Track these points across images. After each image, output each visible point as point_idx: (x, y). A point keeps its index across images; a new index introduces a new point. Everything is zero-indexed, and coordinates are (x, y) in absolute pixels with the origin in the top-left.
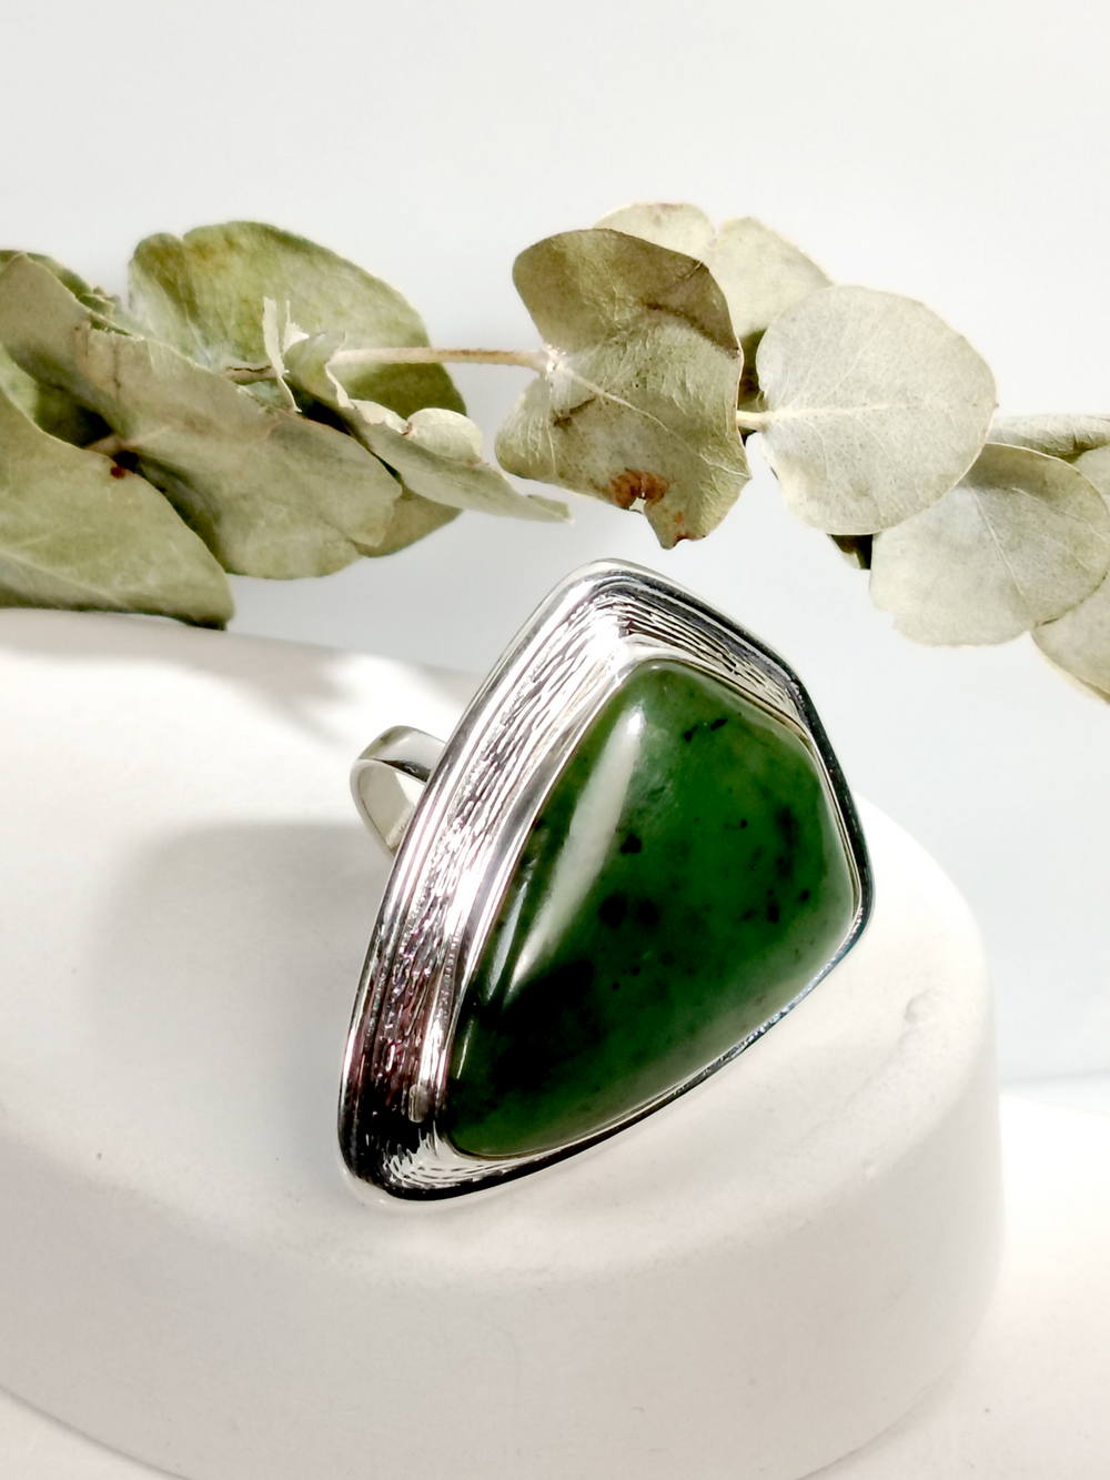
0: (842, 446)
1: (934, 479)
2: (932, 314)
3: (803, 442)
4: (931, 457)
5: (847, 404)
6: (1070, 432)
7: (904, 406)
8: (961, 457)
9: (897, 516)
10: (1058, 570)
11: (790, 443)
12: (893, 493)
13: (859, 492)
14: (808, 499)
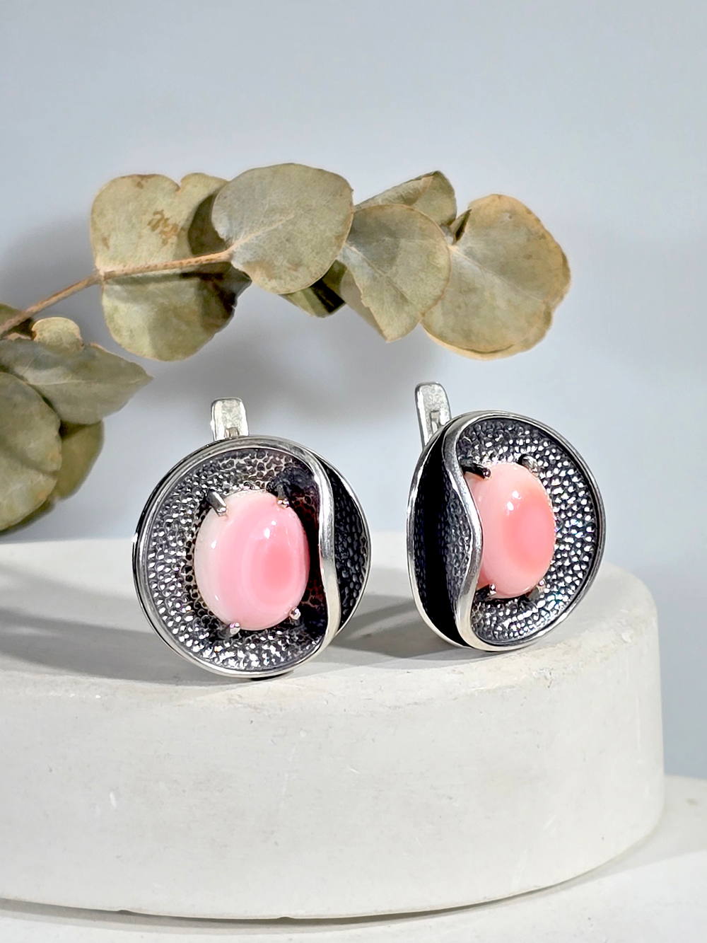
0: (277, 245)
1: (334, 240)
2: (300, 165)
3: (255, 252)
4: (327, 229)
5: (271, 223)
6: (399, 194)
7: (303, 212)
8: (344, 222)
9: (322, 269)
10: (422, 275)
11: (248, 257)
12: (315, 257)
13: (297, 265)
14: (269, 280)
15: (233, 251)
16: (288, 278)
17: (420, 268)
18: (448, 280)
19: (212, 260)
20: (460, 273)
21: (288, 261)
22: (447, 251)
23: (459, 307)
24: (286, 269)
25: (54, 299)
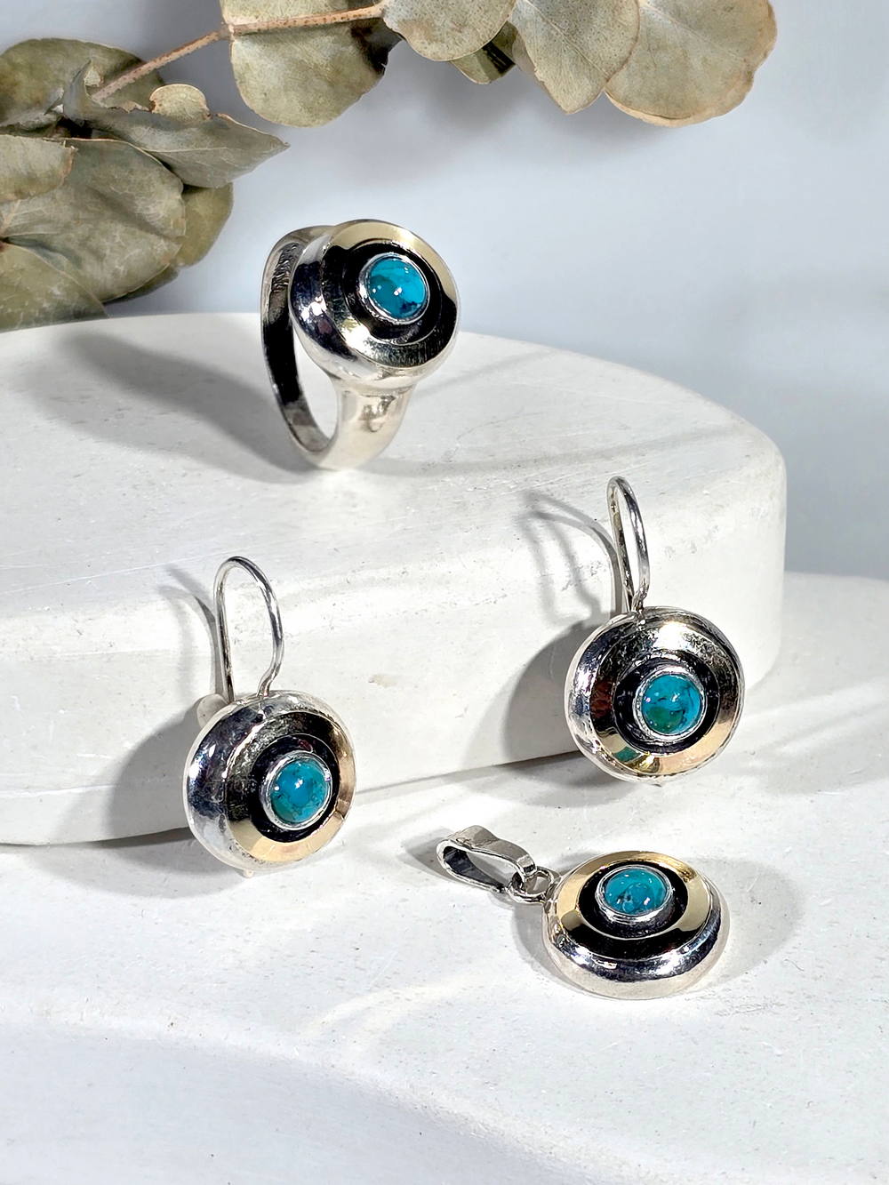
3: (412, 9)
9: (491, 31)
10: (607, 34)
11: (403, 13)
12: (482, 17)
13: (461, 26)
14: (429, 44)
15: (385, 6)
16: (451, 42)
17: (603, 25)
18: (636, 39)
19: (360, 16)
20: (649, 29)
21: (452, 22)
22: (635, 5)
23: (647, 68)
24: (449, 30)
25: (175, 56)
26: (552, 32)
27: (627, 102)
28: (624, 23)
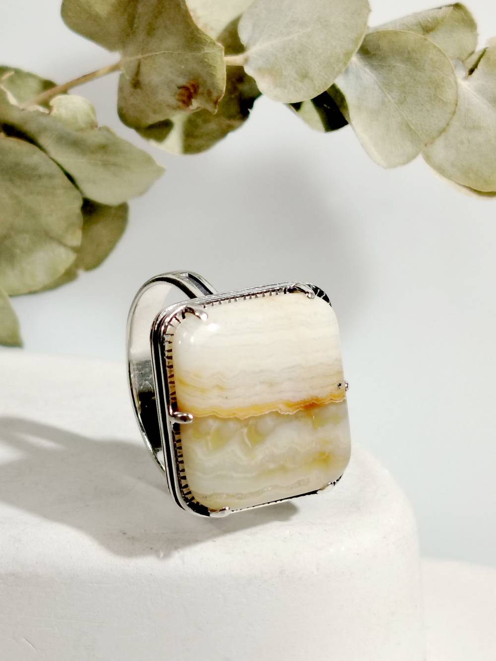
0: (289, 55)
1: (342, 57)
3: (267, 60)
4: (338, 46)
5: (289, 33)
6: (418, 21)
7: (320, 26)
8: (355, 40)
10: (429, 106)
11: (261, 63)
13: (304, 76)
14: (274, 88)
15: (248, 57)
17: (427, 99)
18: (454, 114)
20: (468, 110)
21: (296, 72)
22: (456, 85)
23: (462, 143)
24: (293, 79)
26: (386, 100)
27: (441, 170)
28: (445, 100)
